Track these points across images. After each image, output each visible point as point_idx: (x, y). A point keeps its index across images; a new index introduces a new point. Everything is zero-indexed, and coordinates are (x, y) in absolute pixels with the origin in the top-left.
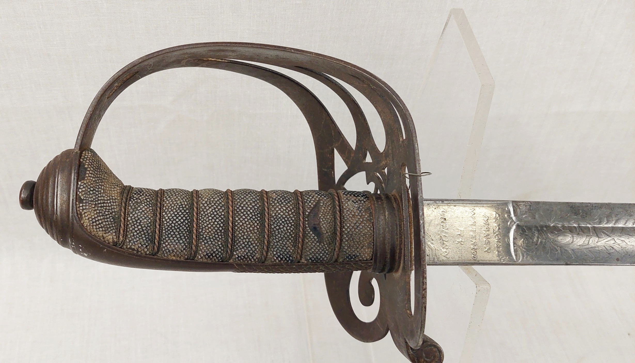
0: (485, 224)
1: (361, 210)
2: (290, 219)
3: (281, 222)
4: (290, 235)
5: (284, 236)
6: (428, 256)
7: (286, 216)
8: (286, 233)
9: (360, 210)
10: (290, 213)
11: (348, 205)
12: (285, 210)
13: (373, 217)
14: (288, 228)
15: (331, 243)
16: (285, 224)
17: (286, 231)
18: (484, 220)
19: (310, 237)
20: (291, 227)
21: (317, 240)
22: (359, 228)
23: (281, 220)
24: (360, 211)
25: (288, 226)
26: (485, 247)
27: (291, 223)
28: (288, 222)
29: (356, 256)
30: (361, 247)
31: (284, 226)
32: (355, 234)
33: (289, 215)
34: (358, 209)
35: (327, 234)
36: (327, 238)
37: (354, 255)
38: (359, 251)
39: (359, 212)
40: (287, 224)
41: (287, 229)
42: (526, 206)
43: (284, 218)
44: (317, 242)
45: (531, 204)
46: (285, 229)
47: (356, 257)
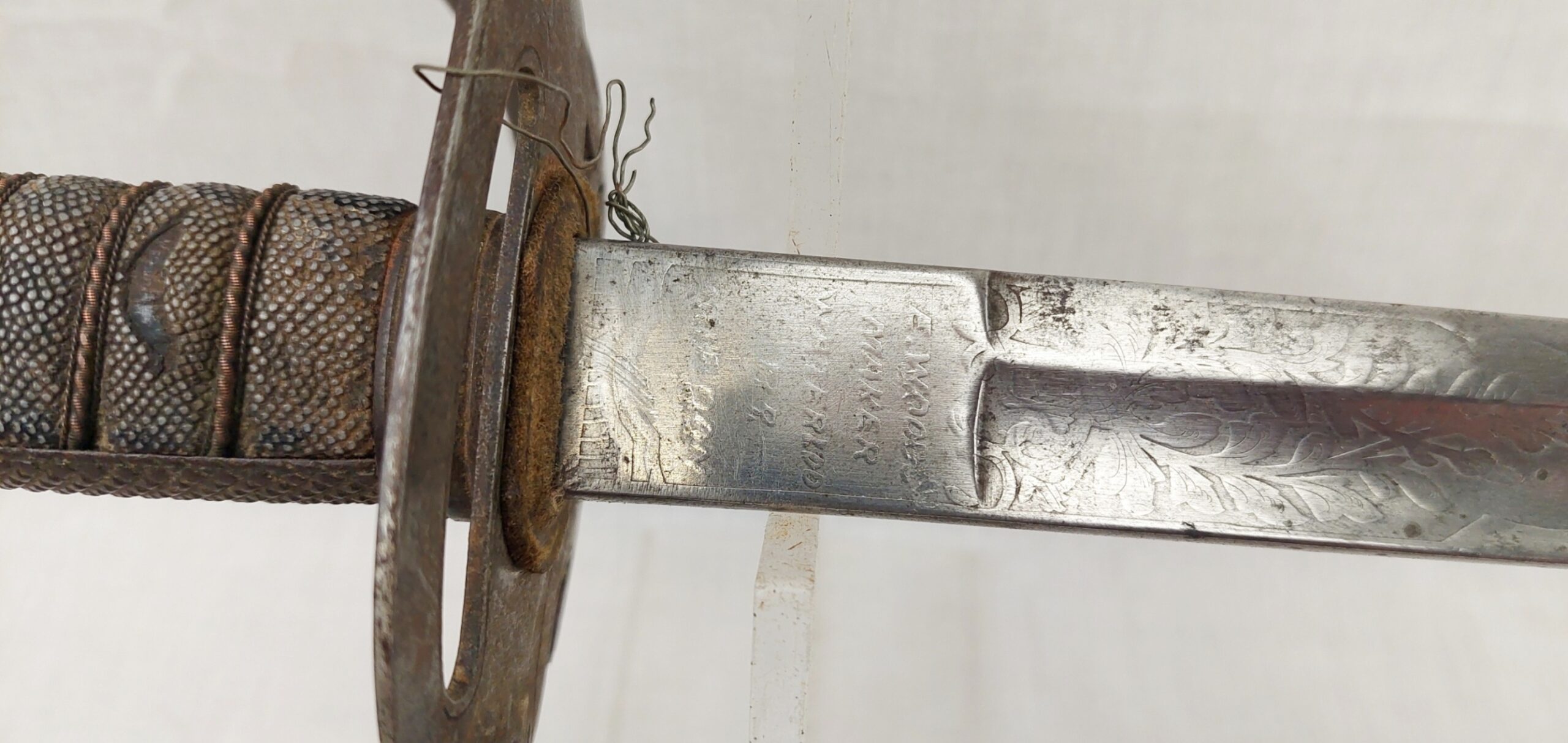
0: (868, 350)
1: (336, 252)
2: (51, 271)
3: (14, 280)
4: (45, 331)
5: (19, 337)
6: (626, 460)
7: (39, 260)
8: (28, 326)
9: (331, 250)
10: (58, 247)
11: (291, 231)
12: (42, 237)
13: (381, 284)
14: (39, 305)
15: (204, 374)
16: (27, 290)
17: (29, 318)
18: (864, 334)
19: (121, 344)
20: (49, 303)
21: (145, 359)
22: (312, 323)
23: (17, 273)
24: (330, 256)
25: (39, 297)
26: (858, 441)
27: (52, 287)
28: (41, 282)
29: (299, 435)
30: (318, 398)
31: (23, 297)
32: (297, 345)
33: (51, 254)
34: (325, 247)
35: (183, 339)
36: (183, 352)
37: (292, 431)
38: (311, 414)
39: (323, 258)
40: (38, 290)
41: (33, 311)
42: (1045, 294)
43: (29, 267)
44: (146, 367)
45: (1067, 289)
46: (25, 306)
47: (301, 439)
